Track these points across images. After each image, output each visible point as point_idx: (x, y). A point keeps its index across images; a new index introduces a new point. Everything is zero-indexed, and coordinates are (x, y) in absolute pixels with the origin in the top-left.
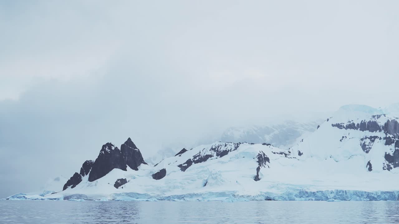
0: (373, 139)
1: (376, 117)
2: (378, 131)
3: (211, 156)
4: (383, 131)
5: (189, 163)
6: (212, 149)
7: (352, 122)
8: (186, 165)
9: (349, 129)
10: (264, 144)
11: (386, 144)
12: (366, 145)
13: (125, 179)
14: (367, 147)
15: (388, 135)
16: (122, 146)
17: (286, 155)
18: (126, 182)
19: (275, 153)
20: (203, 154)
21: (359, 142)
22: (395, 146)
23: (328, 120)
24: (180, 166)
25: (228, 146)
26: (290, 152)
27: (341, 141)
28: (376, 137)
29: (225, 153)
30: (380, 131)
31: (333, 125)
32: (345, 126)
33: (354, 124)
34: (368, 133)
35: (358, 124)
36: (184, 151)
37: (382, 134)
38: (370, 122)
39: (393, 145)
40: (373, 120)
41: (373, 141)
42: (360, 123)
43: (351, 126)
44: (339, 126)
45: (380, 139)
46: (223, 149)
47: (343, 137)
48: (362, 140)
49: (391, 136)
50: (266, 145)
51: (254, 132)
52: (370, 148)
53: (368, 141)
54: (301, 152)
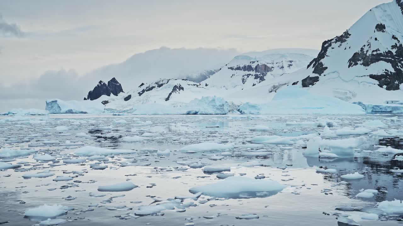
0: (248, 75)
1: (252, 63)
2: (252, 71)
3: (154, 87)
4: (255, 71)
5: (143, 91)
6: (156, 83)
7: (239, 66)
8: (142, 92)
9: (237, 70)
10: (183, 80)
11: (255, 79)
12: (244, 79)
13: (108, 101)
14: (245, 80)
15: (257, 73)
16: (109, 82)
17: (197, 86)
18: (108, 103)
19: (189, 85)
20: (151, 86)
21: (241, 77)
22: (260, 80)
23: (226, 65)
24: (139, 93)
25: (164, 81)
26: (200, 84)
27: (231, 77)
28: (250, 74)
29: (162, 85)
30: (253, 70)
31: (229, 68)
32: (235, 68)
33: (240, 67)
34: (247, 72)
35: (242, 67)
36: (143, 84)
37: (253, 73)
38: (248, 66)
39: (259, 79)
40: (250, 64)
41: (248, 77)
42: (243, 66)
43: (239, 68)
44: (232, 68)
45: (252, 75)
46: (161, 83)
47: (233, 75)
48: (243, 76)
49: (258, 74)
50: (184, 81)
51: (204, 74)
52: (246, 81)
53: (246, 77)
54: (207, 84)
